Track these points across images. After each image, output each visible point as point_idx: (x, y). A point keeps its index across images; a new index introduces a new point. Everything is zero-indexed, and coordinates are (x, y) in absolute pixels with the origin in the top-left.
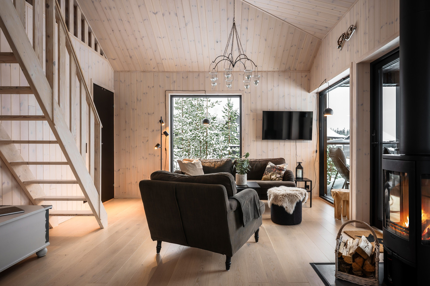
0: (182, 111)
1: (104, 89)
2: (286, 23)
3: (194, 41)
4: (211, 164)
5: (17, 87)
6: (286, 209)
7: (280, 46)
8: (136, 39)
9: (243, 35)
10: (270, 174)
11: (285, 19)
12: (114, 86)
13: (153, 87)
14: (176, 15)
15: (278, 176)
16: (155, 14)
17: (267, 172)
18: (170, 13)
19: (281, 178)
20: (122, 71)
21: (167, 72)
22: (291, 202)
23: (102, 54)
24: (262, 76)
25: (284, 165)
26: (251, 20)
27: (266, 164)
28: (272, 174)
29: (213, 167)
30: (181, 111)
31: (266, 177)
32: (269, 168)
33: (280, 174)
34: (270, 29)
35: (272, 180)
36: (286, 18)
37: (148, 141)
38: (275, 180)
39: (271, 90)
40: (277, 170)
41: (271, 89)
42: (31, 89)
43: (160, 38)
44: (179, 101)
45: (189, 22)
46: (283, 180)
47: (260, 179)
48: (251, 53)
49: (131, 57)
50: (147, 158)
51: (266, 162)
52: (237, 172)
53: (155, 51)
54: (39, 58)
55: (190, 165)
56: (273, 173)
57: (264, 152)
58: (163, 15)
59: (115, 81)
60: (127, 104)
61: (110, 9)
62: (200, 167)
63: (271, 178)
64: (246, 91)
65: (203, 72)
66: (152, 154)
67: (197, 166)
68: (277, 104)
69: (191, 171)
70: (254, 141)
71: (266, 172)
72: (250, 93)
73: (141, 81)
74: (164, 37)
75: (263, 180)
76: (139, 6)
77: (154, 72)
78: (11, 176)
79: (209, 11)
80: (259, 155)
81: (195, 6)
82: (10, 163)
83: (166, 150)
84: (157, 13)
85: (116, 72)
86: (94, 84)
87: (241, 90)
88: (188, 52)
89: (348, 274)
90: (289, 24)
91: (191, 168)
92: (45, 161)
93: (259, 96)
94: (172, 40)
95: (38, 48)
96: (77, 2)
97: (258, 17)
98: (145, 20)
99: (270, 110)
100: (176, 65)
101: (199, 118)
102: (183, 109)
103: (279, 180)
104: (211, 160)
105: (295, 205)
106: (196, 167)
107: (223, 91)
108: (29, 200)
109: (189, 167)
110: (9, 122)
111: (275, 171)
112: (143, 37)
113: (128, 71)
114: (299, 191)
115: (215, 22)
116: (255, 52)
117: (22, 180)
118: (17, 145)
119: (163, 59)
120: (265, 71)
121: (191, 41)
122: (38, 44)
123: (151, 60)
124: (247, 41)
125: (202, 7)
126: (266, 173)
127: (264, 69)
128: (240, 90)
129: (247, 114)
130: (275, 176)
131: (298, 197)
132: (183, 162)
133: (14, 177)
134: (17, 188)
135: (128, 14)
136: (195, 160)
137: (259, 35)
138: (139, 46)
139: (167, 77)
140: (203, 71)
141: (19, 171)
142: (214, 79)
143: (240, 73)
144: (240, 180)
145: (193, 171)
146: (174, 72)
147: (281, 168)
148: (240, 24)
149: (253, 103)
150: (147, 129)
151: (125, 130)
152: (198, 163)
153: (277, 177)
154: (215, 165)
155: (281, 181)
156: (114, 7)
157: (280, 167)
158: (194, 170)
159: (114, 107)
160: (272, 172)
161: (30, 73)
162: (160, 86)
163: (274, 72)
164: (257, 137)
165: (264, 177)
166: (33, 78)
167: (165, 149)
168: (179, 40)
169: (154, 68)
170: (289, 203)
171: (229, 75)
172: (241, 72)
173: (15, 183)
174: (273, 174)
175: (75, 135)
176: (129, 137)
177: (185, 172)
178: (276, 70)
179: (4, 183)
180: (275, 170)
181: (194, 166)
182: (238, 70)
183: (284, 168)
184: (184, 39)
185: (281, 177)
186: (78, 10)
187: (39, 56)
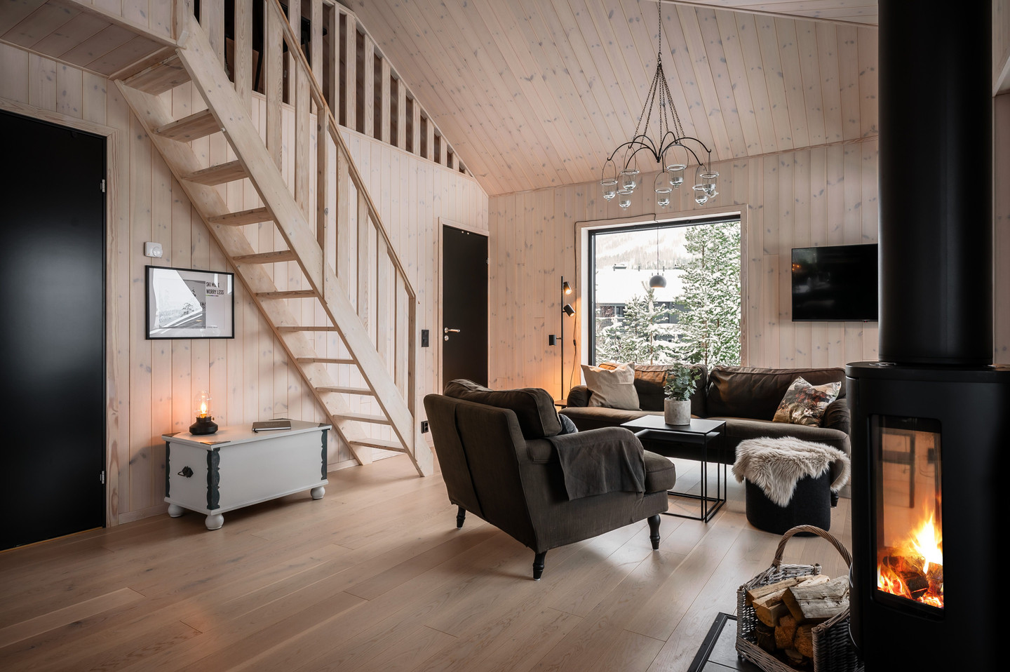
0: (703, 254)
1: (466, 232)
2: (823, 21)
3: (613, 113)
4: (657, 376)
5: (280, 252)
6: (766, 492)
7: (827, 80)
8: (510, 132)
9: (719, 76)
10: (790, 407)
11: (817, 14)
12: (489, 224)
13: (553, 217)
14: (567, 71)
15: (806, 414)
16: (530, 79)
17: (786, 402)
18: (554, 72)
19: (815, 420)
20: (500, 195)
21: (578, 184)
22: (783, 476)
23: (462, 171)
24: (795, 162)
25: (829, 387)
26: (728, 39)
27: (789, 383)
28: (794, 407)
29: (659, 383)
30: (700, 256)
31: (783, 414)
32: (791, 392)
33: (812, 410)
34: (785, 46)
35: (793, 423)
36: (817, 12)
37: (543, 325)
38: (799, 423)
39: (821, 194)
40: (808, 399)
41: (822, 192)
42: (291, 254)
43: (549, 121)
44: (696, 231)
45: (594, 80)
46: (822, 425)
47: (770, 419)
48: (752, 112)
49: (509, 167)
50: (541, 360)
51: (793, 375)
52: (667, 396)
53: (547, 148)
54: (302, 207)
55: (606, 375)
56: (798, 406)
57: (800, 352)
58: (544, 78)
59: (490, 214)
60: (508, 255)
61: (459, 91)
62: (627, 382)
63: (791, 416)
64: (751, 204)
65: (650, 173)
66: (551, 352)
67: (620, 378)
68: (837, 228)
69: (605, 388)
70: (774, 324)
71: (784, 402)
72: (761, 207)
73: (533, 209)
74: (555, 119)
75: (776, 422)
76: (501, 74)
77: (555, 187)
78: (299, 376)
79: (627, 47)
80: (787, 359)
81: (598, 45)
82: (298, 359)
83: (575, 344)
84: (532, 77)
85: (491, 197)
86: (444, 226)
87: (740, 202)
88: (609, 139)
89: (759, 649)
90: (835, 23)
91: (607, 383)
92: (330, 357)
93: (788, 213)
94: (571, 122)
95: (302, 193)
96: (412, 92)
97: (743, 28)
98: (516, 94)
99: (816, 244)
100: (592, 169)
101: (730, 269)
102: (705, 249)
103: (809, 423)
104: (659, 366)
105: (793, 485)
106: (618, 381)
107: (694, 209)
108: (327, 415)
109: (602, 380)
110: (298, 300)
111: (804, 400)
112: (520, 126)
113: (512, 193)
114: (819, 452)
115: (647, 66)
116: (763, 109)
117: (315, 384)
118: (307, 334)
119: (565, 161)
120: (802, 149)
121: (608, 115)
122: (302, 187)
123: (544, 165)
124: (733, 87)
125: (610, 43)
126: (783, 404)
127: (799, 144)
128: (736, 204)
129: (754, 260)
130: (800, 412)
131: (802, 466)
132: (592, 370)
133: (304, 380)
134: (308, 396)
135: (487, 91)
136: (621, 366)
137: (760, 68)
138: (517, 145)
139: (578, 195)
140: (650, 170)
141: (310, 371)
142: (609, 194)
143: (736, 163)
144: (671, 412)
145: (609, 389)
146: (591, 182)
147: (818, 394)
148: (705, 55)
149: (769, 231)
150: (542, 301)
151: (506, 304)
152: (624, 372)
153: (805, 417)
154: (664, 378)
155: (814, 428)
156: (464, 87)
157: (816, 392)
158: (611, 387)
159: (489, 263)
160: (796, 404)
161: (287, 232)
162: (565, 215)
163: (830, 145)
164: (779, 314)
165: (779, 413)
166: (291, 238)
167: (574, 341)
168: (585, 118)
169: (553, 180)
170: (775, 478)
171: (631, 184)
172: (738, 159)
173: (306, 389)
174: (796, 408)
175: (365, 318)
176: (512, 318)
177: (592, 390)
178: (833, 139)
179: (290, 387)
180: (802, 396)
181: (613, 378)
182: (730, 157)
183: (827, 395)
184: (594, 113)
185: (814, 416)
186: (415, 105)
187: (302, 205)
